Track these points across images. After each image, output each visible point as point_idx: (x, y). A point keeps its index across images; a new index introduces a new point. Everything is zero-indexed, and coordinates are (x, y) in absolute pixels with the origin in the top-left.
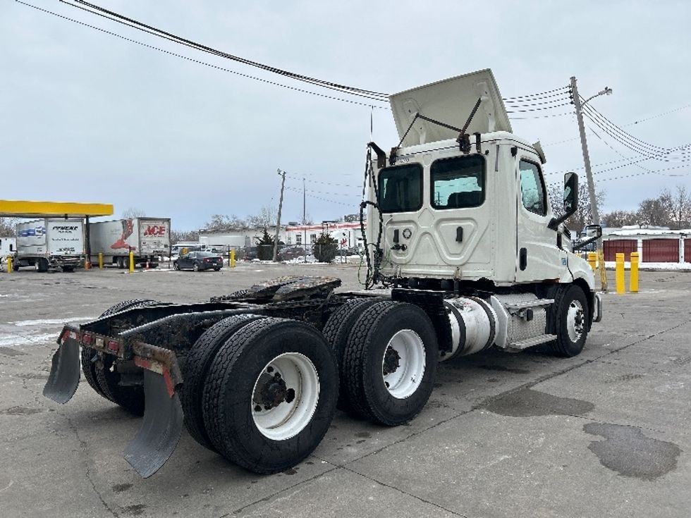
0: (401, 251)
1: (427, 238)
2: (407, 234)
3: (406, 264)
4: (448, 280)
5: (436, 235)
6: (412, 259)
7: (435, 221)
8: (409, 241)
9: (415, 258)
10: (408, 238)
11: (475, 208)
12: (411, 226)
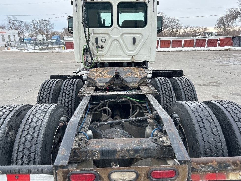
0: (100, 49)
1: (116, 42)
2: (104, 40)
3: (103, 56)
4: (127, 63)
5: (121, 41)
6: (107, 53)
7: (121, 34)
8: (105, 43)
9: (109, 53)
10: (104, 42)
11: (142, 28)
12: (106, 36)
